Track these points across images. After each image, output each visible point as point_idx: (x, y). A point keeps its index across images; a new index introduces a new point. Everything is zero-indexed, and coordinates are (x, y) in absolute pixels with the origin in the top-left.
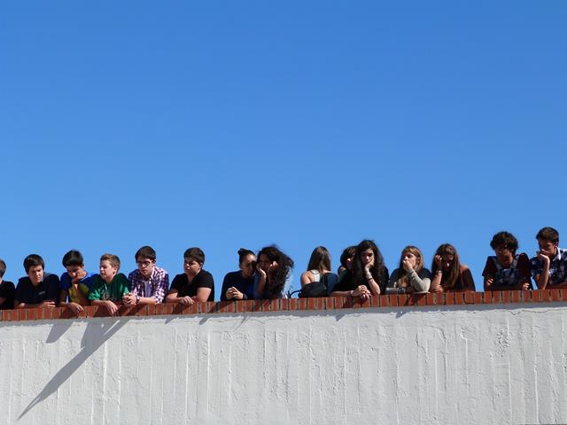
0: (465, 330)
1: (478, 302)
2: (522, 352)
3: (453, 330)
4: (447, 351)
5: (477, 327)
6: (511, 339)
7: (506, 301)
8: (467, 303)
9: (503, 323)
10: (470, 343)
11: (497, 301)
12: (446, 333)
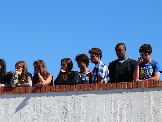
0: (46, 106)
1: (53, 91)
2: (75, 119)
3: (39, 106)
4: (36, 118)
5: (52, 105)
6: (70, 111)
7: (68, 90)
8: (47, 92)
9: (66, 102)
10: (48, 114)
11: (63, 90)
12: (36, 108)
